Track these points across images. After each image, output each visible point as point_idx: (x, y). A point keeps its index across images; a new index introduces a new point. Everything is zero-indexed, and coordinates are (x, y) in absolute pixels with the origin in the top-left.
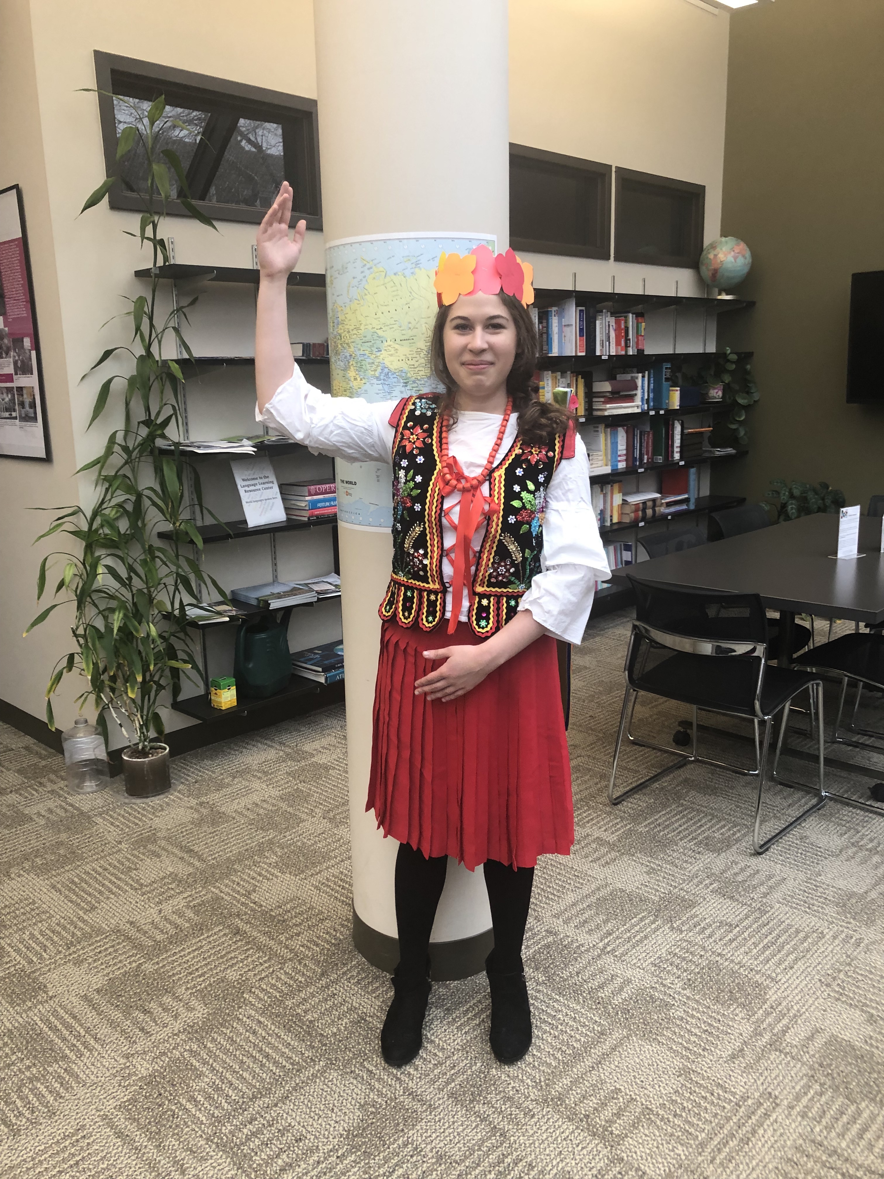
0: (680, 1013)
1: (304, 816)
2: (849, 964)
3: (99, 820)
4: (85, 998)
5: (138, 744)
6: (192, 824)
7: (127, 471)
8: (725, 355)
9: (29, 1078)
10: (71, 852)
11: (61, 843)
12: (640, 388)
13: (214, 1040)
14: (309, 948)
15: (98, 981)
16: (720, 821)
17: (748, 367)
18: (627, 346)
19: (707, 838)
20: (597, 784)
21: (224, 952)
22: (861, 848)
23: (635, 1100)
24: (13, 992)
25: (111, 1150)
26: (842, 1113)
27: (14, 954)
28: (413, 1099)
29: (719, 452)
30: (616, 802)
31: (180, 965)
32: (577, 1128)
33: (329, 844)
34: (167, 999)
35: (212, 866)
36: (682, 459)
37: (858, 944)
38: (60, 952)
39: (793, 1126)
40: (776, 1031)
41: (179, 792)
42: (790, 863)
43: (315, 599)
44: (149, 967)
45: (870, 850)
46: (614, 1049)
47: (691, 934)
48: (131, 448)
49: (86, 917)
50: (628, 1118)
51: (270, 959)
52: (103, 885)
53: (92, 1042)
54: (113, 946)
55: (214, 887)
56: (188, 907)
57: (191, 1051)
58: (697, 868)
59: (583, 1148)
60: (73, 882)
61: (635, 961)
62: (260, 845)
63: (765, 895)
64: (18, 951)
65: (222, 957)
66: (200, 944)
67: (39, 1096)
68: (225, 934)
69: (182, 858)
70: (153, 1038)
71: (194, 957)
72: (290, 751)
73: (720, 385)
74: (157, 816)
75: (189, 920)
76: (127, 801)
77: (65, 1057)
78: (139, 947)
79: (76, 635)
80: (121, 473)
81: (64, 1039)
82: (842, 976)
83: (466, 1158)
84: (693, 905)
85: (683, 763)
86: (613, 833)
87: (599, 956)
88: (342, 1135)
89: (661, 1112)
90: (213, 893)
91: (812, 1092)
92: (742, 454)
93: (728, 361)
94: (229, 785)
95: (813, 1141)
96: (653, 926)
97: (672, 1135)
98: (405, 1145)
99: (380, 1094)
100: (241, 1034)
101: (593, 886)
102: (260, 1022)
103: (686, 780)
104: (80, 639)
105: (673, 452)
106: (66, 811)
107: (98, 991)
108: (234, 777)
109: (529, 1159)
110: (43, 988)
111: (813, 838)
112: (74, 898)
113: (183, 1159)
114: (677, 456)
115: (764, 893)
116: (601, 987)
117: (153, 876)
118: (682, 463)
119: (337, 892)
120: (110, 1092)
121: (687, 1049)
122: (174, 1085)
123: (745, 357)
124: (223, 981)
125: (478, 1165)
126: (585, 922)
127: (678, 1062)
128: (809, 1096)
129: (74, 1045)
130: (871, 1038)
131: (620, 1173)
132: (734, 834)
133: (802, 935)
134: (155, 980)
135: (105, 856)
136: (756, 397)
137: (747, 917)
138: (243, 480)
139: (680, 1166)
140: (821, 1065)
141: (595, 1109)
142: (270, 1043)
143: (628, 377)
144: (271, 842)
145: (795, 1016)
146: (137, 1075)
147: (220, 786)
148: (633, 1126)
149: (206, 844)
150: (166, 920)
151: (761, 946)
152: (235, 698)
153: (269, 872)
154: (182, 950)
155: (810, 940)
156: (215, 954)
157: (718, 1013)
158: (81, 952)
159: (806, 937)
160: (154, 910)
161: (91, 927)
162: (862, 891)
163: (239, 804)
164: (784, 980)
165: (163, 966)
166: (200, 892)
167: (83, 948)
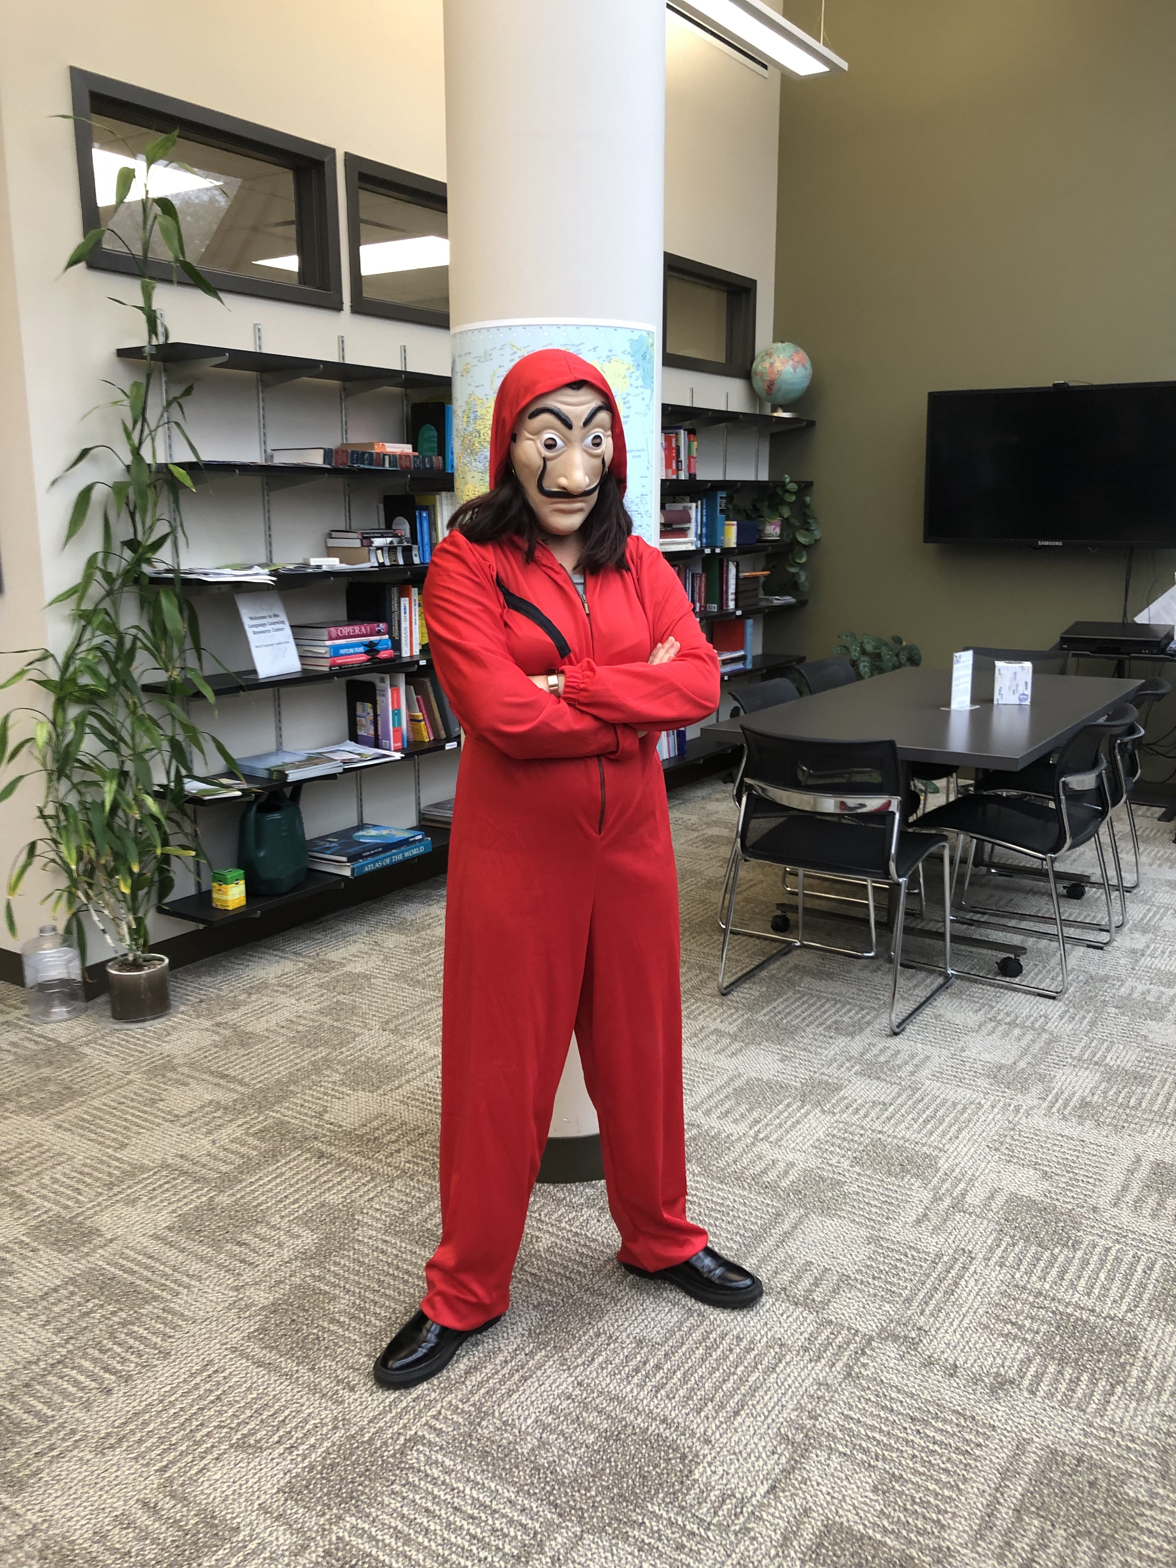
0: (854, 1188)
1: (357, 1030)
2: (1014, 1129)
3: (86, 1050)
4: (156, 1237)
5: (126, 955)
6: (216, 1046)
7: (107, 604)
8: (783, 485)
9: (119, 1323)
10: (65, 1088)
11: (47, 1080)
12: (693, 521)
13: (336, 1264)
14: (417, 1164)
15: (164, 1219)
16: (844, 1006)
17: (808, 499)
18: (678, 469)
19: (836, 1022)
20: (697, 976)
21: (313, 1177)
22: (999, 1023)
23: (830, 1269)
24: (57, 1240)
25: (255, 1379)
26: (1039, 1259)
27: (38, 1200)
28: (592, 1294)
29: (778, 600)
30: (725, 992)
31: (263, 1194)
32: (777, 1300)
33: (401, 1056)
34: (261, 1229)
35: (261, 1090)
36: (737, 607)
37: (1017, 1110)
38: (101, 1194)
39: (993, 1274)
40: (955, 1194)
41: (182, 1013)
42: (931, 1042)
43: (340, 770)
44: (224, 1199)
45: (1009, 1024)
46: (795, 1227)
47: (845, 1115)
48: (114, 575)
49: (118, 1155)
50: (826, 1286)
51: (373, 1179)
52: (126, 1120)
53: (186, 1279)
54: (169, 1182)
55: (273, 1111)
56: (247, 1134)
57: (313, 1276)
58: (833, 1052)
59: (788, 1317)
60: (84, 1120)
61: (793, 1145)
62: (313, 1063)
63: (912, 1074)
64: (44, 1197)
65: (313, 1181)
66: (279, 1171)
67: (141, 1339)
68: (306, 1159)
69: (217, 1084)
70: (261, 1268)
71: (277, 1185)
72: (311, 961)
73: (778, 520)
74: (164, 1042)
75: (255, 1148)
76: (117, 1027)
77: (156, 1298)
78: (201, 1179)
79: (43, 817)
80: (100, 607)
81: (148, 1280)
82: (1008, 1140)
83: (667, 1339)
84: (838, 1088)
85: (789, 948)
86: (730, 1024)
87: (753, 1143)
88: (523, 1335)
89: (859, 1277)
90: (274, 1117)
91: (1004, 1244)
92: (802, 604)
93: (787, 491)
94: (245, 1003)
95: (1017, 1286)
96: (802, 1111)
97: (875, 1295)
98: (598, 1335)
99: (552, 1293)
100: (368, 1255)
101: (725, 1078)
102: (385, 1241)
103: (796, 967)
104: (49, 820)
105: (727, 599)
106: (37, 1043)
107: (170, 1229)
108: (250, 994)
109: (735, 1333)
110: (98, 1232)
111: (949, 1016)
112: (93, 1136)
113: (348, 1377)
114: (732, 605)
116: (764, 1172)
117: (188, 1106)
118: (739, 613)
119: (430, 1105)
120: (231, 1324)
121: (870, 1219)
122: (307, 1311)
123: (806, 487)
124: (323, 1206)
125: (683, 1344)
126: (727, 1112)
127: (864, 1232)
128: (1003, 1248)
129: (163, 1285)
130: (1050, 1192)
131: (832, 1333)
132: (863, 1017)
133: (959, 1107)
134: (237, 1211)
135: (115, 1089)
136: (817, 534)
137: (899, 1095)
138: (251, 618)
139: (892, 1321)
140: (1007, 1220)
141: (791, 1282)
142: (405, 1260)
143: (679, 507)
144: (325, 1059)
145: (971, 1180)
146: (256, 1305)
147: (235, 1005)
148: (834, 1291)
149: (243, 1067)
150: (225, 1150)
151: (921, 1120)
152: (244, 895)
153: (337, 1091)
154: (260, 1179)
155: (969, 1111)
156: (302, 1179)
157: (893, 1185)
158: (129, 1191)
159: (965, 1108)
160: (206, 1142)
161: (130, 1164)
162: (1010, 1062)
163: (267, 1021)
164: (952, 1149)
165: (242, 1197)
166: (257, 1118)
167: (129, 1187)
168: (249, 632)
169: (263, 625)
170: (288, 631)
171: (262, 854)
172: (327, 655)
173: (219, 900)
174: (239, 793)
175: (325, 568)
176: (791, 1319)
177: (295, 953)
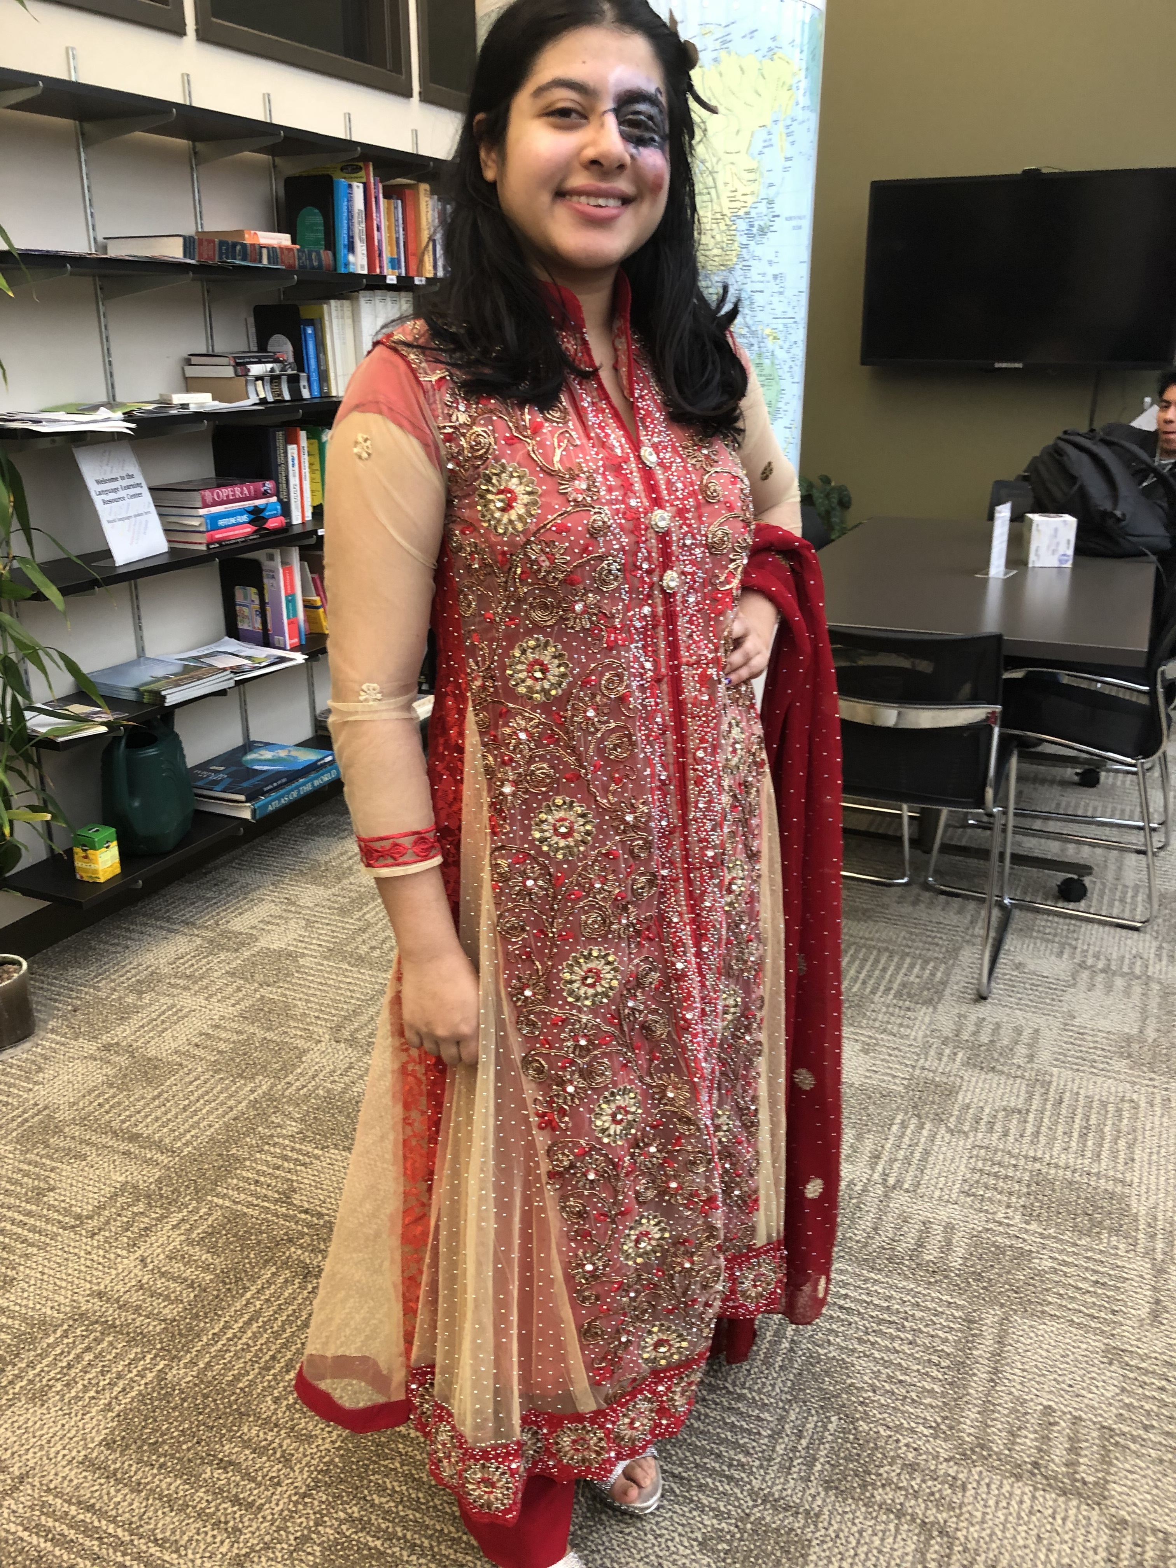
0: (1048, 1263)
1: (301, 1043)
4: (88, 1463)
6: (111, 1086)
13: (381, 1489)
15: (97, 1424)
16: (902, 959)
19: (904, 985)
22: (1093, 971)
23: (1080, 1419)
31: (237, 1357)
32: (1036, 1489)
34: (250, 1430)
35: (192, 1159)
41: (53, 1031)
42: (1027, 1005)
43: (231, 683)
44: (181, 1375)
45: (1105, 971)
46: (1001, 1343)
47: (980, 1135)
50: (1089, 1451)
54: (88, 1349)
55: (217, 1196)
56: (191, 1243)
57: (350, 1519)
58: (921, 1034)
59: (1064, 1520)
61: (937, 1193)
62: (253, 1105)
63: (1031, 1058)
66: (251, 1309)
68: (286, 1281)
69: (127, 1153)
70: (267, 1512)
71: (255, 1337)
72: (211, 935)
74: (36, 1083)
75: (206, 1268)
78: (137, 1338)
84: (951, 1092)
89: (1126, 1429)
90: (221, 1207)
94: (137, 1009)
96: (925, 1133)
97: (1160, 1461)
107: (109, 1444)
108: (140, 993)
111: (1030, 965)
115: (1027, 1056)
116: (921, 1244)
117: (92, 1196)
121: (1092, 1317)
127: (1097, 1343)
131: (1135, 1544)
132: (933, 974)
133: (1111, 1108)
134: (206, 1396)
137: (1030, 1096)
138: (98, 482)
144: (269, 1096)
147: (124, 1012)
148: (1105, 1461)
149: (157, 1119)
150: (163, 1275)
151: (1076, 1135)
152: (117, 860)
153: (299, 1151)
154: (227, 1326)
155: (1126, 1114)
156: (288, 1321)
157: (1092, 1250)
158: (31, 1374)
159: (1119, 1111)
160: (130, 1262)
161: (24, 1318)
162: (1135, 1031)
163: (175, 1038)
164: (1136, 1180)
165: (208, 1365)
166: (196, 1210)
167: (31, 1365)
168: (98, 500)
169: (115, 490)
170: (147, 497)
171: (136, 804)
172: (203, 529)
173: (86, 871)
174: (103, 729)
175: (193, 408)
176: (1070, 1525)
177: (187, 923)
